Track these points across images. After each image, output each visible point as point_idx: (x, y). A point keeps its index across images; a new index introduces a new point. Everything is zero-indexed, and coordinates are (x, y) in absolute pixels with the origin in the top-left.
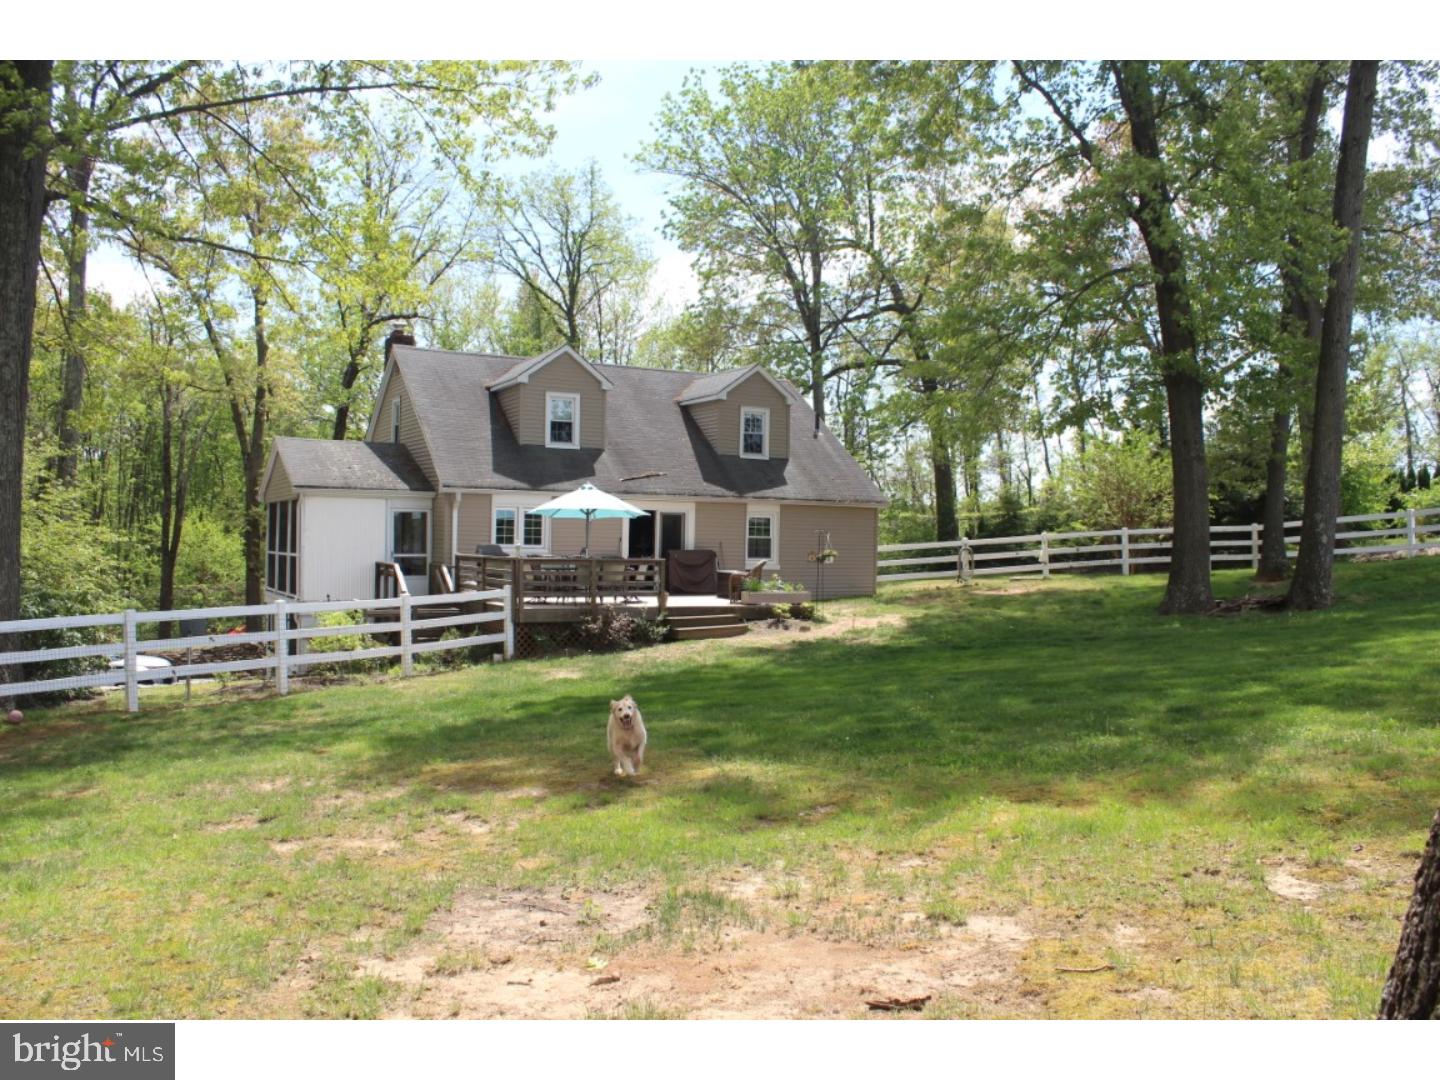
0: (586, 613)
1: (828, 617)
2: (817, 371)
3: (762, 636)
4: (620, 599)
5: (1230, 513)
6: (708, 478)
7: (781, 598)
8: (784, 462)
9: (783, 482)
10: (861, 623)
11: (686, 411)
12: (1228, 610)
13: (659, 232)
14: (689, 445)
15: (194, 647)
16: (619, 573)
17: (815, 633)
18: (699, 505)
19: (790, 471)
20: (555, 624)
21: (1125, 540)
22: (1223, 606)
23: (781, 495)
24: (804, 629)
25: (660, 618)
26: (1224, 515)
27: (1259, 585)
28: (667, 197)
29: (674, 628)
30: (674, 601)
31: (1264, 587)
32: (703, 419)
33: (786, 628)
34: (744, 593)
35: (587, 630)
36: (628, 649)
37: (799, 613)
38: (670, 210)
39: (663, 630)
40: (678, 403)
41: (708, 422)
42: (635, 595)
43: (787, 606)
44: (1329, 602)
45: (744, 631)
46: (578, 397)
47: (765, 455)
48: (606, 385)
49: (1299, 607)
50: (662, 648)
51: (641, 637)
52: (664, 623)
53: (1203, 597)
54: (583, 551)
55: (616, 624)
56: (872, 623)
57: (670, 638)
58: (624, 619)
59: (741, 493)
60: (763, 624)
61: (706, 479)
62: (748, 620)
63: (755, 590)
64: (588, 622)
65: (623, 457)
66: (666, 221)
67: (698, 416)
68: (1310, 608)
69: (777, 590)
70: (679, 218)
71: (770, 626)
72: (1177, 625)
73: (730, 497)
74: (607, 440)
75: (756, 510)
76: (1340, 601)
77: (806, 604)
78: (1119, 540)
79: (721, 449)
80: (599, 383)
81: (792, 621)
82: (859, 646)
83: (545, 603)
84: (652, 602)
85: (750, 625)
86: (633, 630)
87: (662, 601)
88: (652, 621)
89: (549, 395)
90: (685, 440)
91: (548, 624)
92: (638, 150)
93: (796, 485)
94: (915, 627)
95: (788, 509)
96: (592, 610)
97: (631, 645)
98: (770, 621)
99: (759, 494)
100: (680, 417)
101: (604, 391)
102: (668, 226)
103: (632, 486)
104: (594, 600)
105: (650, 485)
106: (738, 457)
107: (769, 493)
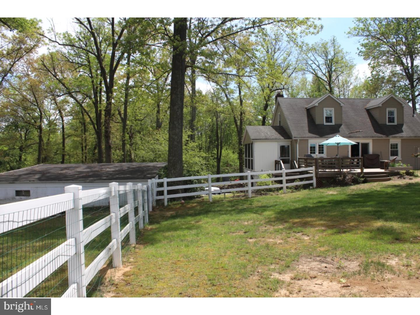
0: (338, 174)
1: (419, 175)
2: (413, 95)
3: (396, 181)
4: (349, 170)
6: (376, 131)
7: (402, 169)
8: (402, 125)
9: (402, 132)
11: (368, 111)
13: (357, 54)
14: (370, 121)
15: (226, 184)
16: (348, 162)
17: (414, 180)
18: (373, 140)
19: (404, 128)
20: (329, 177)
23: (401, 136)
24: (411, 179)
25: (362, 175)
28: (360, 43)
29: (367, 179)
30: (366, 170)
32: (374, 113)
33: (404, 179)
34: (389, 167)
35: (339, 179)
36: (351, 185)
37: (409, 174)
38: (360, 48)
39: (362, 179)
40: (365, 109)
41: (376, 114)
42: (354, 169)
43: (404, 172)
45: (390, 180)
46: (333, 109)
47: (396, 123)
48: (342, 105)
50: (363, 185)
51: (355, 181)
52: (363, 177)
54: (337, 155)
55: (347, 178)
57: (365, 182)
58: (350, 176)
59: (387, 136)
60: (396, 177)
61: (375, 132)
62: (391, 176)
63: (393, 166)
64: (339, 177)
65: (348, 126)
66: (359, 51)
67: (372, 112)
69: (401, 167)
70: (364, 49)
71: (398, 178)
73: (384, 137)
74: (343, 121)
75: (393, 140)
77: (411, 171)
79: (380, 122)
80: (340, 104)
81: (406, 176)
83: (325, 171)
84: (359, 171)
85: (391, 178)
86: (353, 179)
87: (362, 170)
88: (359, 177)
89: (324, 109)
90: (368, 120)
91: (326, 178)
92: (349, 30)
93: (406, 132)
95: (404, 140)
96: (340, 173)
97: (352, 184)
98: (398, 176)
99: (394, 136)
100: (366, 113)
101: (342, 106)
102: (360, 52)
103: (352, 135)
104: (340, 170)
105: (358, 135)
106: (386, 124)
107: (397, 135)
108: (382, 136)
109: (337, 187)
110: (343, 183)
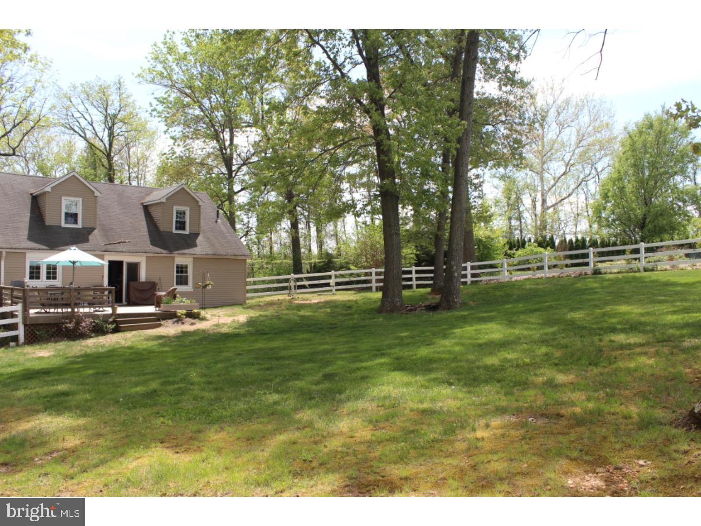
0: (67, 318)
1: (208, 316)
2: (231, 188)
3: (169, 329)
4: (92, 310)
5: (426, 261)
6: (153, 243)
7: (181, 308)
8: (197, 235)
9: (196, 246)
10: (222, 321)
11: (146, 208)
12: (411, 310)
13: (148, 113)
14: (146, 226)
16: (90, 295)
17: (200, 325)
18: (147, 257)
19: (200, 240)
20: (50, 324)
21: (373, 274)
22: (408, 308)
23: (192, 252)
24: (192, 324)
25: (111, 320)
26: (423, 262)
27: (430, 297)
28: (153, 96)
29: (118, 325)
30: (121, 310)
31: (433, 298)
33: (183, 323)
34: (162, 305)
35: (66, 328)
36: (91, 337)
37: (191, 315)
38: (155, 102)
39: (112, 326)
40: (142, 204)
41: (156, 214)
42: (102, 307)
43: (184, 312)
44: (458, 305)
45: (159, 326)
46: (80, 200)
47: (187, 232)
48: (97, 194)
49: (444, 309)
50: (110, 336)
51: (99, 330)
52: (112, 323)
53: (398, 304)
54: (71, 283)
55: (84, 324)
56: (229, 320)
57: (116, 330)
58: (88, 321)
59: (171, 252)
60: (170, 322)
61: (152, 244)
62: (163, 319)
63: (167, 303)
64: (67, 323)
65: (106, 232)
66: (152, 108)
67: (153, 211)
68: (449, 309)
69: (181, 305)
70: (160, 108)
71: (174, 323)
72: (381, 319)
73: (164, 253)
74: (98, 223)
75: (180, 259)
76: (464, 305)
77: (196, 311)
78: (371, 274)
79: (162, 228)
80: (93, 192)
81: (188, 319)
82: (219, 333)
83: (46, 312)
84: (109, 310)
85: (162, 322)
86: (94, 326)
87: (114, 310)
88: (106, 322)
89: (63, 198)
90: (143, 224)
91: (46, 324)
92: (140, 71)
93: (202, 247)
94: (251, 323)
95: (196, 260)
96: (71, 316)
97: (93, 335)
98: (175, 320)
99: (181, 252)
100: (142, 212)
101: (96, 197)
102: (153, 111)
103: (109, 247)
104: (73, 310)
105: (120, 247)
106: (172, 232)
107: (186, 251)
108: (163, 251)
109: (62, 341)
110: (75, 335)
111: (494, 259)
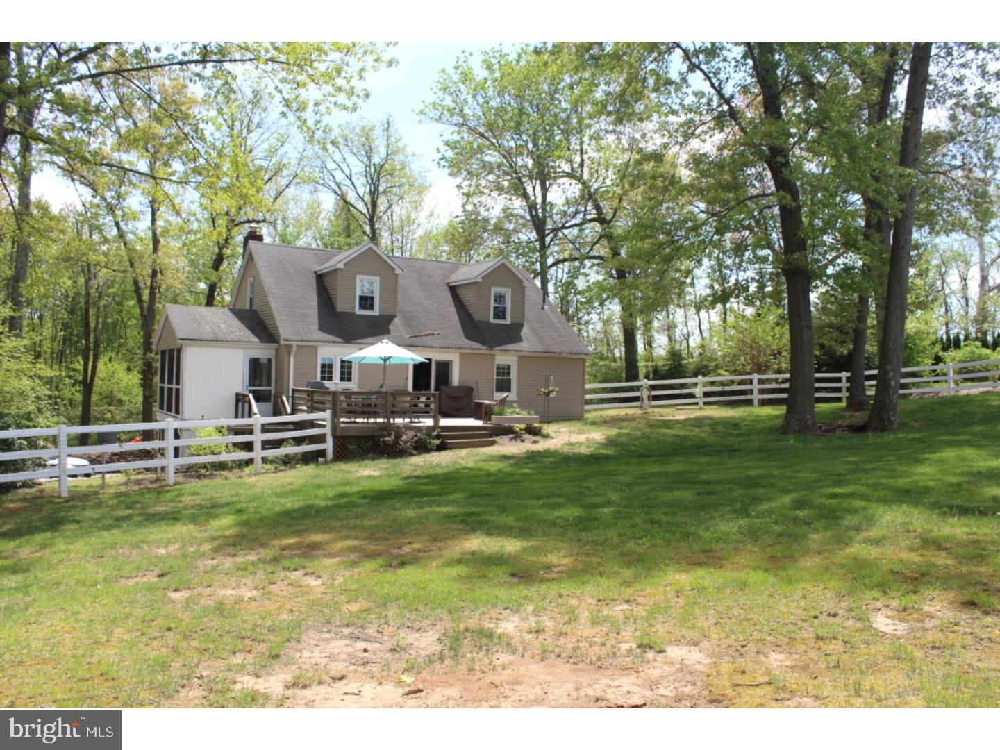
0: (383, 430)
1: (552, 434)
2: (543, 264)
3: (506, 447)
4: (407, 420)
5: (828, 365)
6: (469, 336)
7: (518, 420)
8: (521, 326)
9: (520, 340)
10: (574, 438)
11: (453, 290)
12: (827, 431)
13: (435, 163)
14: (455, 313)
16: (406, 402)
17: (542, 445)
18: (461, 355)
19: (525, 332)
20: (362, 437)
21: (755, 382)
22: (823, 428)
23: (518, 349)
24: (535, 442)
25: (435, 433)
26: (824, 365)
27: (847, 414)
28: (442, 138)
29: (445, 440)
30: (444, 422)
31: (852, 416)
32: (464, 295)
33: (523, 441)
34: (493, 416)
35: (384, 442)
36: (412, 455)
37: (531, 431)
38: (443, 148)
39: (437, 442)
40: (448, 284)
41: (468, 298)
42: (418, 417)
43: (523, 426)
44: (896, 426)
45: (493, 443)
46: (378, 279)
47: (508, 321)
48: (398, 271)
49: (875, 430)
50: (436, 454)
51: (421, 447)
52: (438, 437)
53: (810, 422)
54: (382, 386)
55: (404, 438)
56: (582, 438)
57: (442, 448)
58: (410, 434)
59: (491, 347)
60: (506, 439)
61: (467, 337)
62: (497, 435)
63: (501, 414)
64: (384, 436)
65: (408, 320)
66: (440, 156)
67: (460, 292)
68: (883, 430)
69: (516, 415)
70: (450, 154)
71: (511, 440)
72: (792, 442)
73: (483, 349)
74: (398, 309)
75: (502, 358)
76: (903, 426)
77: (536, 425)
78: (751, 382)
79: (476, 316)
80: (393, 269)
81: (527, 436)
82: (574, 454)
83: (355, 422)
84: (429, 422)
85: (497, 439)
86: (416, 442)
87: (436, 422)
88: (429, 435)
89: (358, 277)
90: (452, 310)
91: (357, 437)
92: (422, 107)
93: (529, 342)
94: (610, 442)
95: (524, 359)
96: (387, 428)
97: (415, 452)
98: (511, 436)
99: (504, 347)
100: (449, 294)
101: (396, 275)
102: (442, 159)
103: (415, 341)
104: (389, 421)
105: (428, 341)
106: (489, 322)
107: (510, 347)
108: (481, 346)
109: (380, 458)
110: (394, 451)
111: (918, 364)
